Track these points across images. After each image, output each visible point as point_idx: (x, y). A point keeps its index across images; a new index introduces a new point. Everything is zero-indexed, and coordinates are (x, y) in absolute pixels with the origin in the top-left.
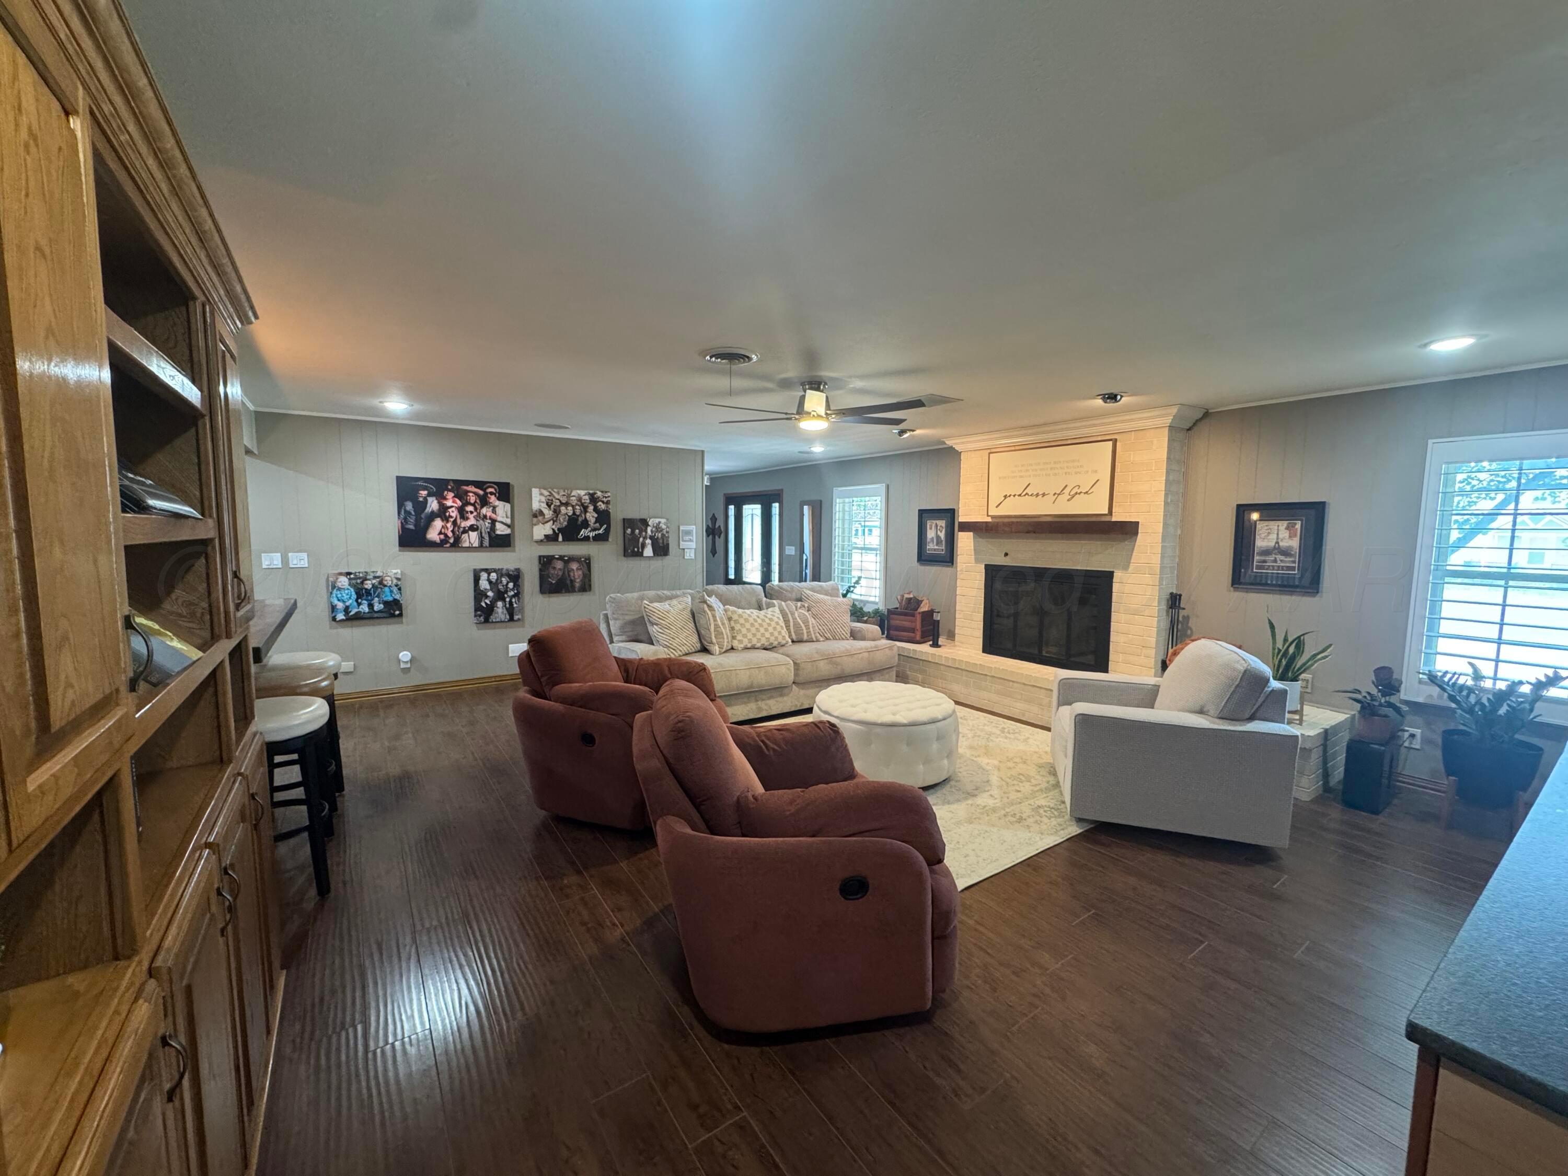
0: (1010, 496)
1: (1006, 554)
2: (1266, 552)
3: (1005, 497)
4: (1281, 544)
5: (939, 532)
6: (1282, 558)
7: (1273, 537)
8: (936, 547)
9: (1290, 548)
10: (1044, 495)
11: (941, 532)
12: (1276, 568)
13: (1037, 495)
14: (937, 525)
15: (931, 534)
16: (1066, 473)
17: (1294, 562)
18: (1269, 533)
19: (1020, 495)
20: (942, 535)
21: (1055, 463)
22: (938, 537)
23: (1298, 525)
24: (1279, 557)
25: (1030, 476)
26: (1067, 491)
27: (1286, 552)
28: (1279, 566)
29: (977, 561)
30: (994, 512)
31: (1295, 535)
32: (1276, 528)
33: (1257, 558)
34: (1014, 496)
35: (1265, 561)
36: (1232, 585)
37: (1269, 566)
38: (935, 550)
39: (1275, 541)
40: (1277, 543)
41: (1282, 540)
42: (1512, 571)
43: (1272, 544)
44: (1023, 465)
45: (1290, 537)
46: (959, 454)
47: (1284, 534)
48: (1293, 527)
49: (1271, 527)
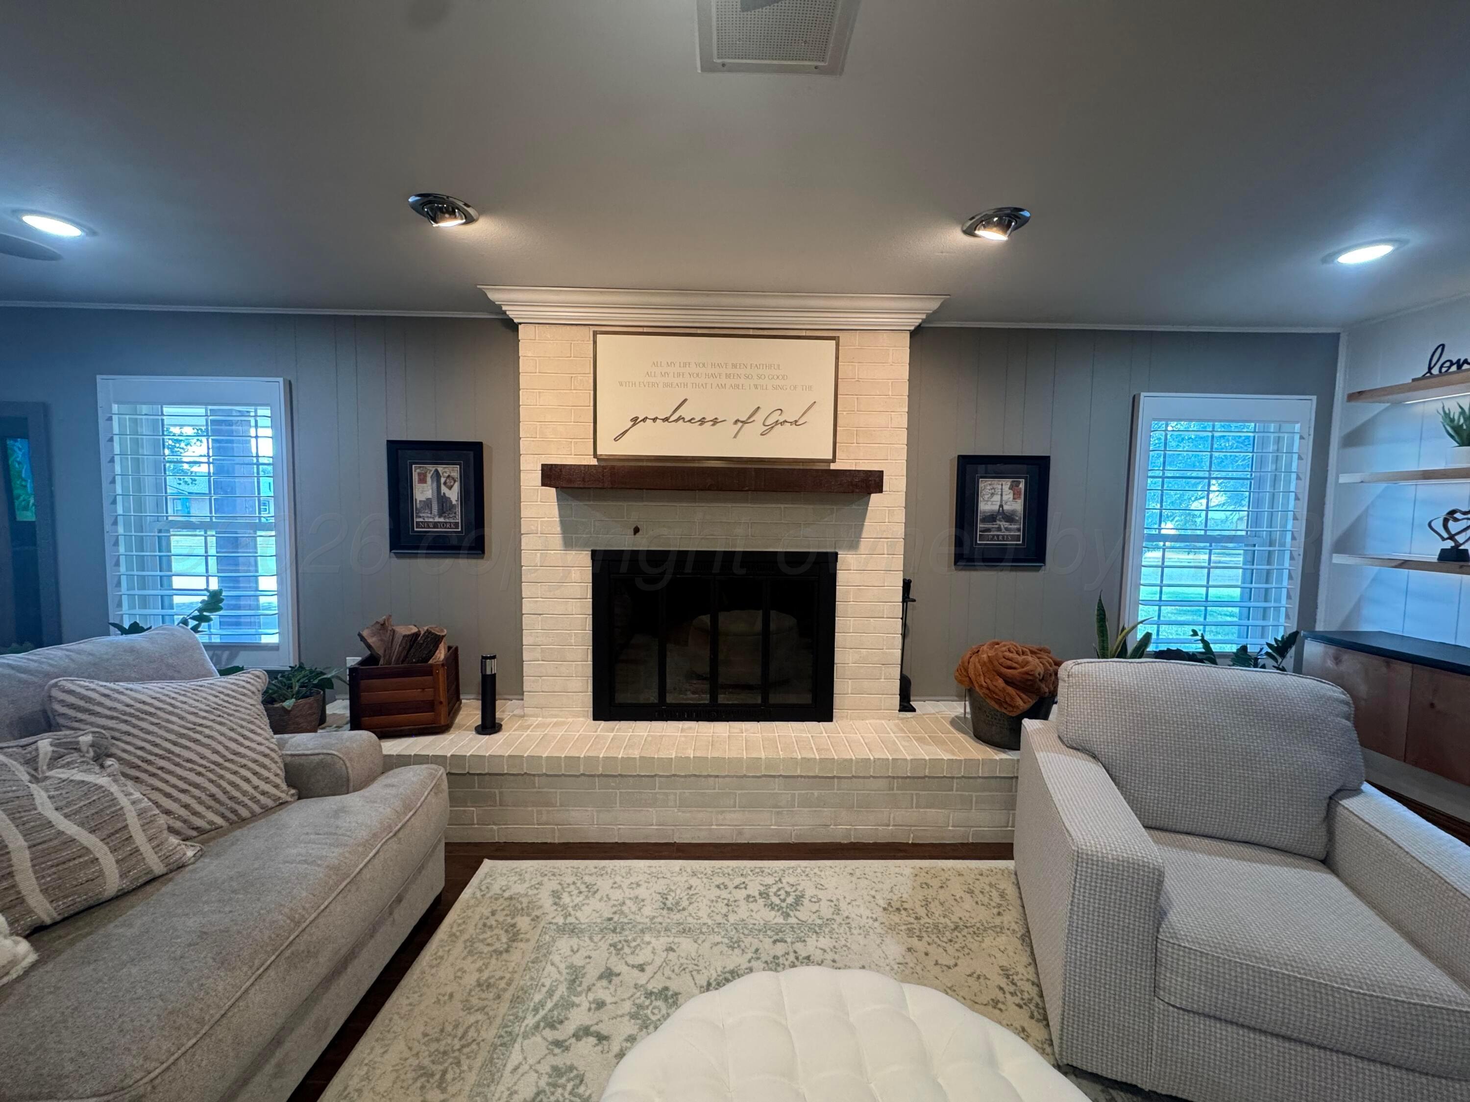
0: (644, 420)
1: (636, 530)
2: (991, 518)
3: (635, 420)
4: (1006, 507)
5: (444, 489)
6: (1007, 525)
7: (997, 498)
8: (437, 519)
9: (1014, 512)
10: (715, 422)
11: (450, 488)
12: (1000, 538)
13: (702, 421)
14: (437, 475)
15: (423, 492)
16: (756, 387)
17: (1019, 530)
18: (993, 494)
19: (666, 420)
20: (453, 494)
21: (734, 366)
22: (443, 500)
23: (1022, 486)
24: (1004, 524)
25: (686, 385)
26: (759, 417)
27: (1009, 517)
28: (1003, 536)
29: (569, 543)
30: (607, 448)
31: (1019, 498)
32: (1000, 487)
33: (980, 526)
34: (655, 420)
35: (988, 530)
36: (955, 563)
37: (993, 536)
38: (436, 525)
39: (999, 503)
40: (1001, 506)
41: (1006, 503)
42: (1209, 533)
43: (996, 508)
44: (672, 364)
45: (1014, 499)
46: (512, 326)
47: (1008, 496)
48: (1018, 486)
49: (995, 486)
